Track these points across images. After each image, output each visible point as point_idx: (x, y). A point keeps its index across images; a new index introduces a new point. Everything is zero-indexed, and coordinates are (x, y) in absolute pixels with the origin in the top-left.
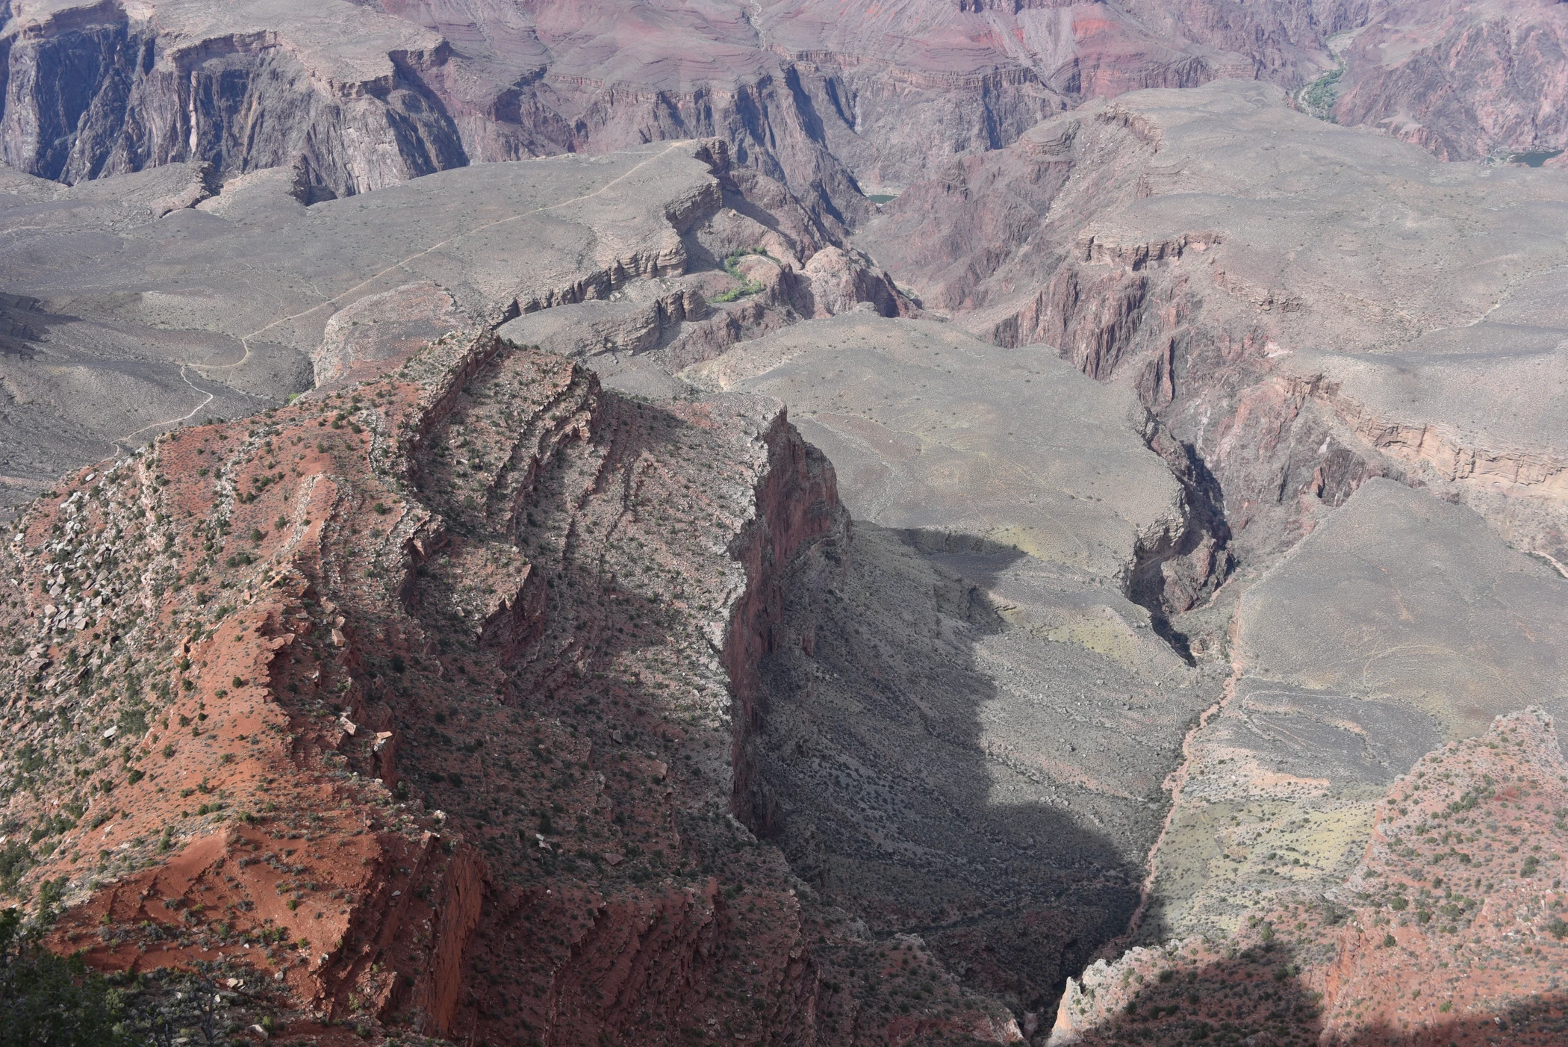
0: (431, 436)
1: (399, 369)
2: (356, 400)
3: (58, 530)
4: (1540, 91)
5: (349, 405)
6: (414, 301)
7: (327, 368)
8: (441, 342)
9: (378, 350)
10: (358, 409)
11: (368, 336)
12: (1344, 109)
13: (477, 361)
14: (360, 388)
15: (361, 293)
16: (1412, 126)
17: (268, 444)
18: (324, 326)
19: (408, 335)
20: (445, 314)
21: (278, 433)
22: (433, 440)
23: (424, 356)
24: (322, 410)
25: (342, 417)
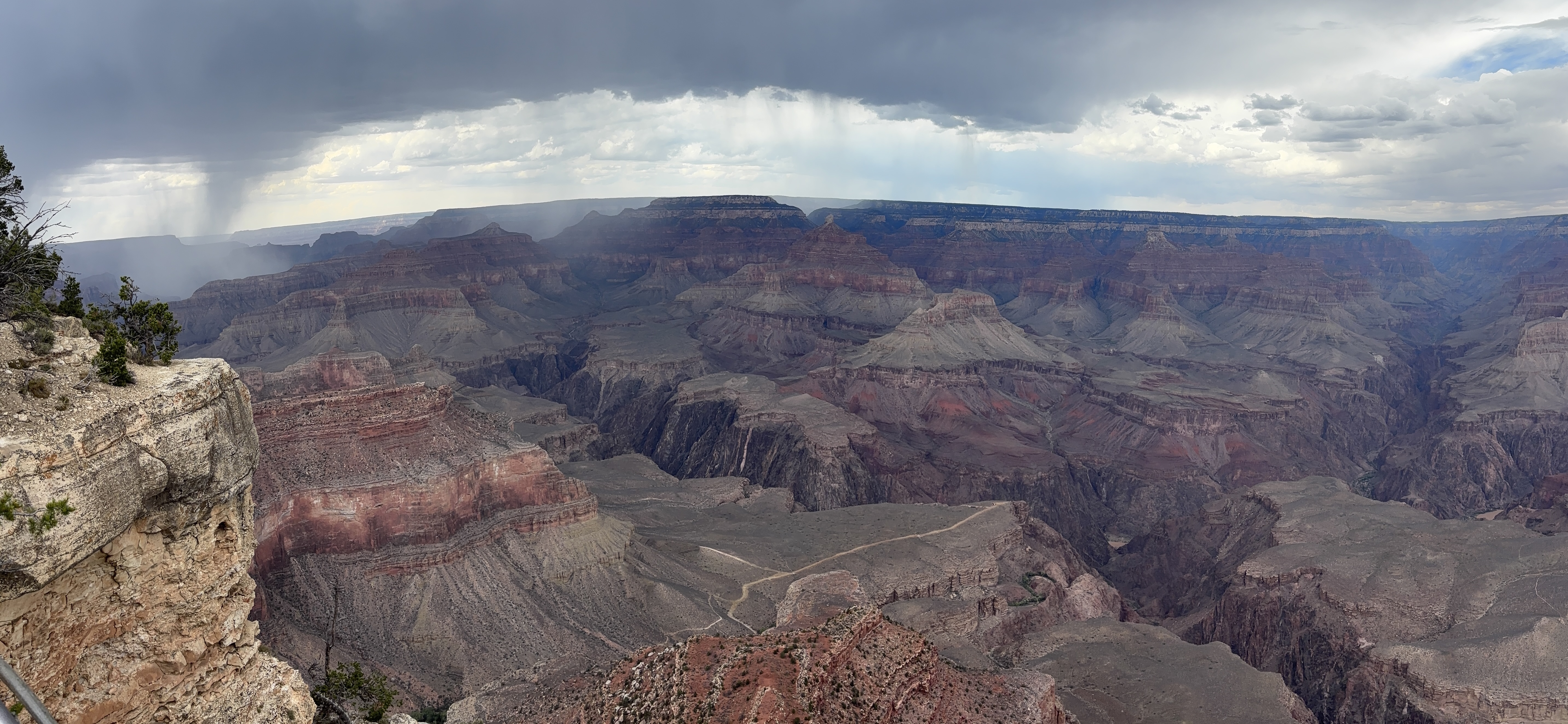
0: (833, 675)
1: (822, 626)
2: (796, 641)
3: (627, 684)
4: (1482, 478)
5: (791, 644)
6: (838, 582)
7: (784, 615)
8: (849, 612)
9: (814, 610)
10: (796, 647)
11: (809, 600)
12: (1380, 492)
13: (867, 628)
14: (800, 633)
15: (810, 572)
16: (1419, 500)
17: (745, 658)
18: (787, 588)
19: (831, 603)
20: (853, 594)
21: (751, 652)
22: (834, 678)
23: (838, 620)
24: (777, 644)
25: (786, 651)
